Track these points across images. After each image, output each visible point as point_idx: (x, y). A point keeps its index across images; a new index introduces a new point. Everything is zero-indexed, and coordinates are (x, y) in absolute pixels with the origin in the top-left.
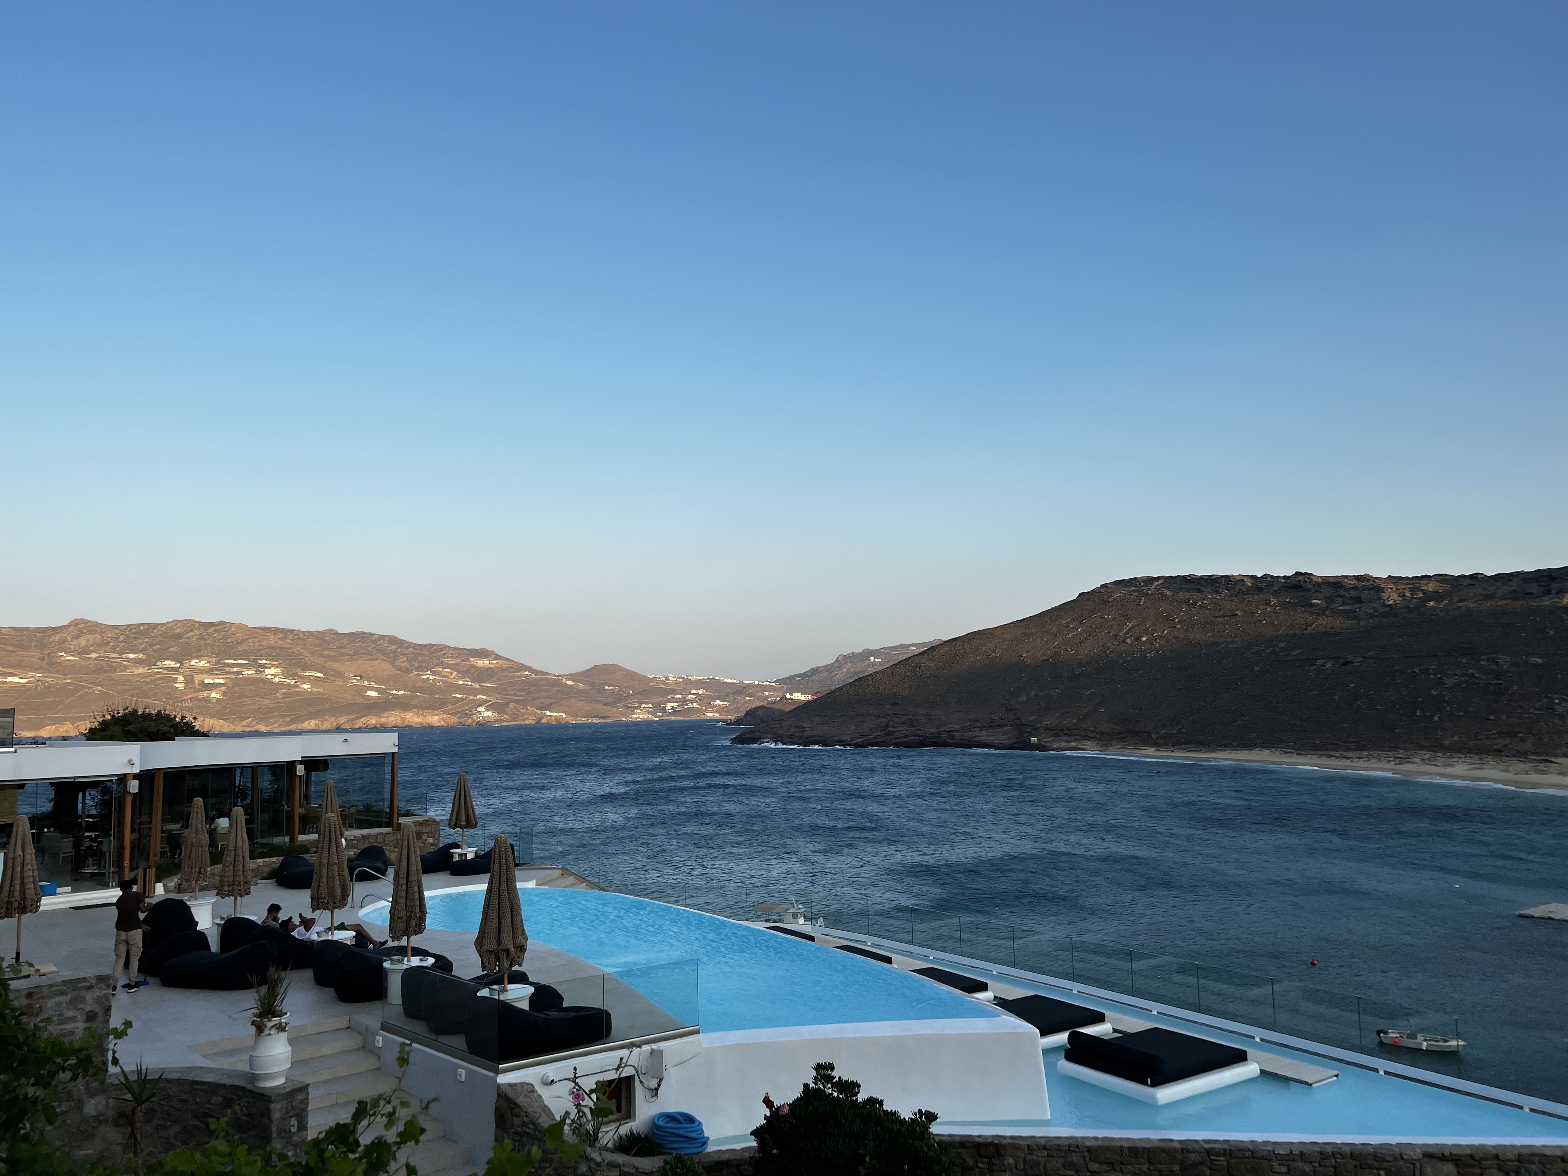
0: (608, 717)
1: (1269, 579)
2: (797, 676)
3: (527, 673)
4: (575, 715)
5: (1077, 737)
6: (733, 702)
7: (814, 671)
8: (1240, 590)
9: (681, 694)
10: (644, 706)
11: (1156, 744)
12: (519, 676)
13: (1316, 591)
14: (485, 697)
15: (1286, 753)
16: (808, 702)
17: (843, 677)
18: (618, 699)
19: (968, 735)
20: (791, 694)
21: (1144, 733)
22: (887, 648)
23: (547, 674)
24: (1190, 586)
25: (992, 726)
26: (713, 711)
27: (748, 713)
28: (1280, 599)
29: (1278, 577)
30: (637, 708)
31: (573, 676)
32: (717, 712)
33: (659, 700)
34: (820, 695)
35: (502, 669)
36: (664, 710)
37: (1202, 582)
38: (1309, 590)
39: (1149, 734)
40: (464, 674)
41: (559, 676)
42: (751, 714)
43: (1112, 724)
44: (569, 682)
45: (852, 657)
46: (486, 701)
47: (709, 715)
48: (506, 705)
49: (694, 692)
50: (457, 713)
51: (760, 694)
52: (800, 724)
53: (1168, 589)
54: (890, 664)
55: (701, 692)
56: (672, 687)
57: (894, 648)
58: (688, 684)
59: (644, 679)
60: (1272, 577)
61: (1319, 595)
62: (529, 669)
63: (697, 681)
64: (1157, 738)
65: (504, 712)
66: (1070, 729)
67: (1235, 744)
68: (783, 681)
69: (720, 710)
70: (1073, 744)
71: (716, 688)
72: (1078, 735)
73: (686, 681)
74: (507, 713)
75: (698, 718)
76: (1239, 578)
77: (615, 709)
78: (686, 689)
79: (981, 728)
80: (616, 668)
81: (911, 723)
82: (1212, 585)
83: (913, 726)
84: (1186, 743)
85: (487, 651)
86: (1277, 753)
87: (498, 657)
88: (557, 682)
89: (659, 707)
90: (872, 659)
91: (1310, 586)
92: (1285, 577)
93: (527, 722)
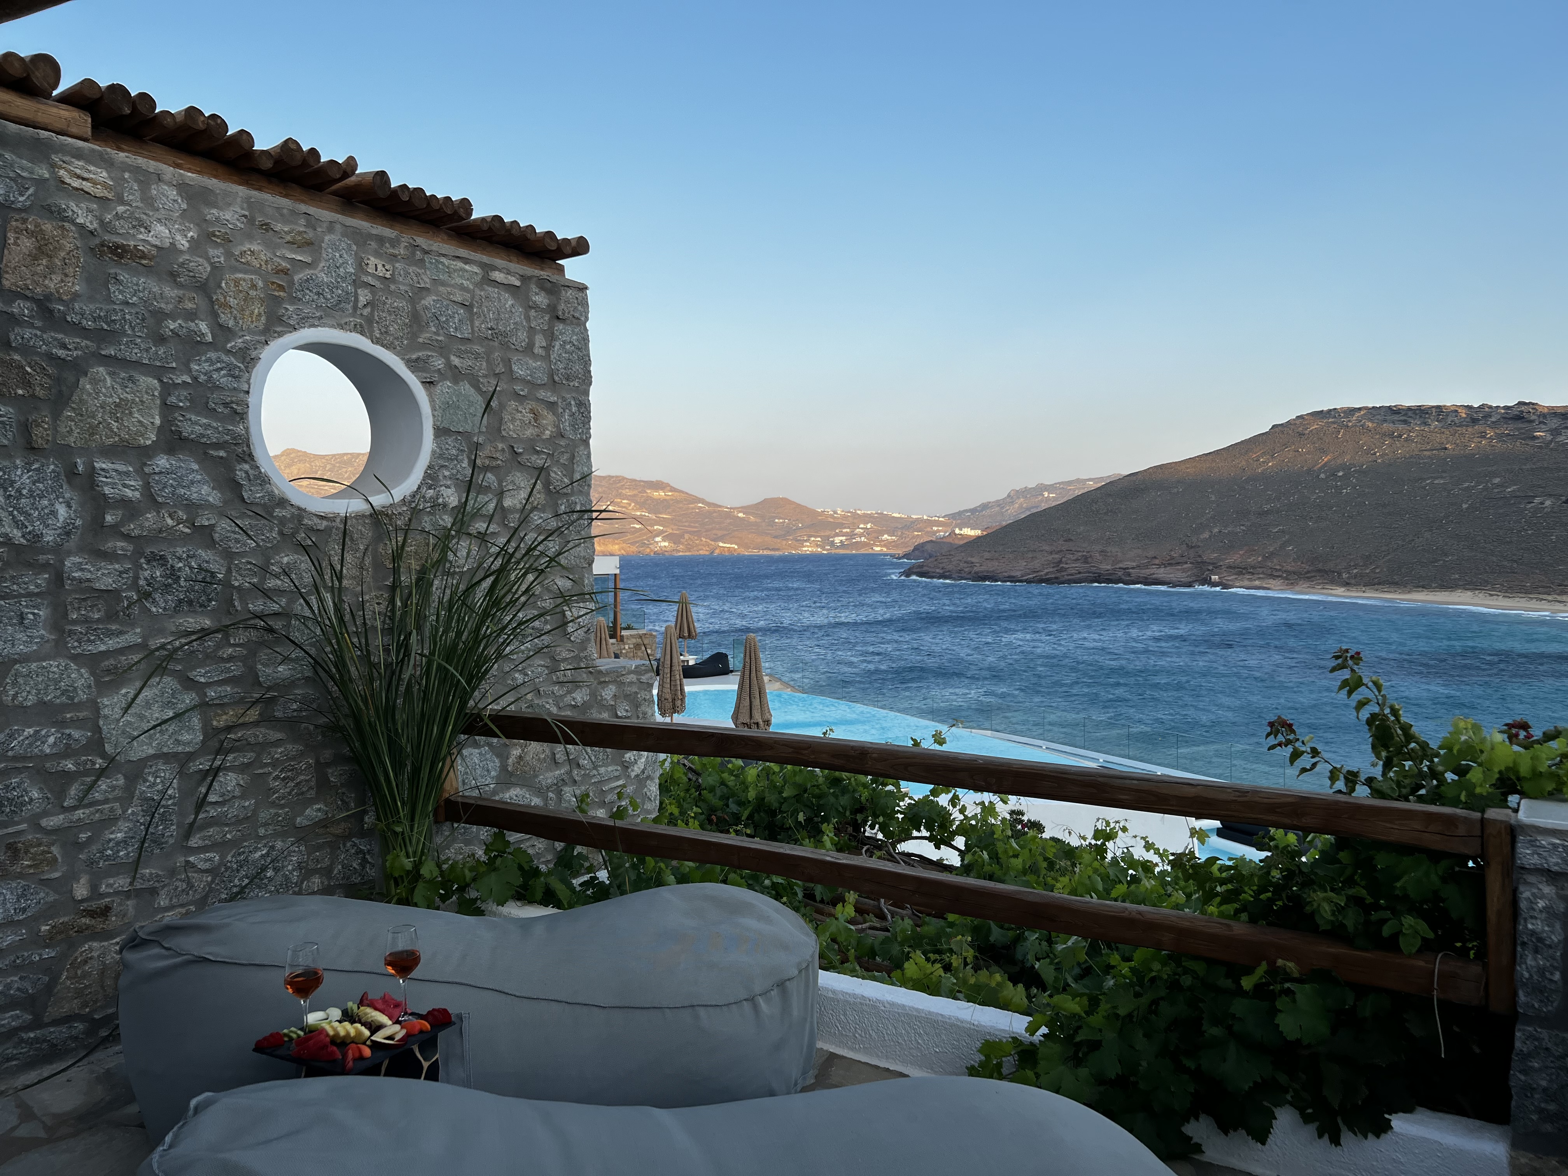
0: (778, 550)
1: (1487, 409)
2: (966, 511)
3: (700, 505)
4: (747, 547)
5: (1261, 576)
6: (901, 537)
7: (985, 506)
8: (1452, 421)
9: (849, 528)
10: (813, 539)
11: (1346, 584)
12: (693, 508)
13: (1540, 423)
14: (661, 528)
15: (1491, 595)
16: (979, 537)
17: (1014, 512)
18: (788, 531)
19: (1145, 572)
20: (961, 530)
21: (1334, 572)
22: (1062, 483)
23: (720, 506)
24: (1396, 417)
25: (1171, 563)
26: (881, 546)
27: (916, 548)
28: (1497, 431)
29: (1498, 407)
30: (806, 541)
31: (744, 509)
32: (885, 546)
33: (827, 533)
34: (990, 531)
35: (677, 502)
36: (832, 544)
37: (1410, 413)
38: (1533, 421)
39: (1340, 574)
40: (641, 506)
41: (731, 508)
42: (919, 549)
43: (1299, 563)
44: (741, 515)
45: (1024, 492)
46: (662, 532)
47: (878, 549)
48: (682, 536)
49: (862, 526)
50: (636, 542)
51: (929, 529)
52: (969, 559)
53: (1371, 420)
54: (1065, 499)
55: (869, 526)
56: (840, 521)
57: (1070, 483)
58: (858, 519)
59: (813, 513)
60: (1490, 407)
61: (1543, 426)
62: (702, 501)
63: (865, 515)
64: (1348, 578)
65: (679, 543)
66: (1254, 567)
67: (1434, 585)
68: (953, 516)
69: (887, 544)
70: (1257, 583)
71: (883, 522)
72: (1263, 573)
73: (855, 515)
74: (682, 544)
75: (866, 552)
76: (1452, 409)
77: (784, 542)
78: (854, 523)
79: (1159, 566)
80: (785, 501)
81: (1085, 560)
82: (1421, 417)
83: (1087, 563)
84: (1379, 584)
85: (663, 483)
86: (1480, 595)
87: (673, 489)
88: (729, 515)
89: (827, 540)
90: (1046, 494)
91: (1533, 417)
92: (1507, 408)
93: (701, 552)
